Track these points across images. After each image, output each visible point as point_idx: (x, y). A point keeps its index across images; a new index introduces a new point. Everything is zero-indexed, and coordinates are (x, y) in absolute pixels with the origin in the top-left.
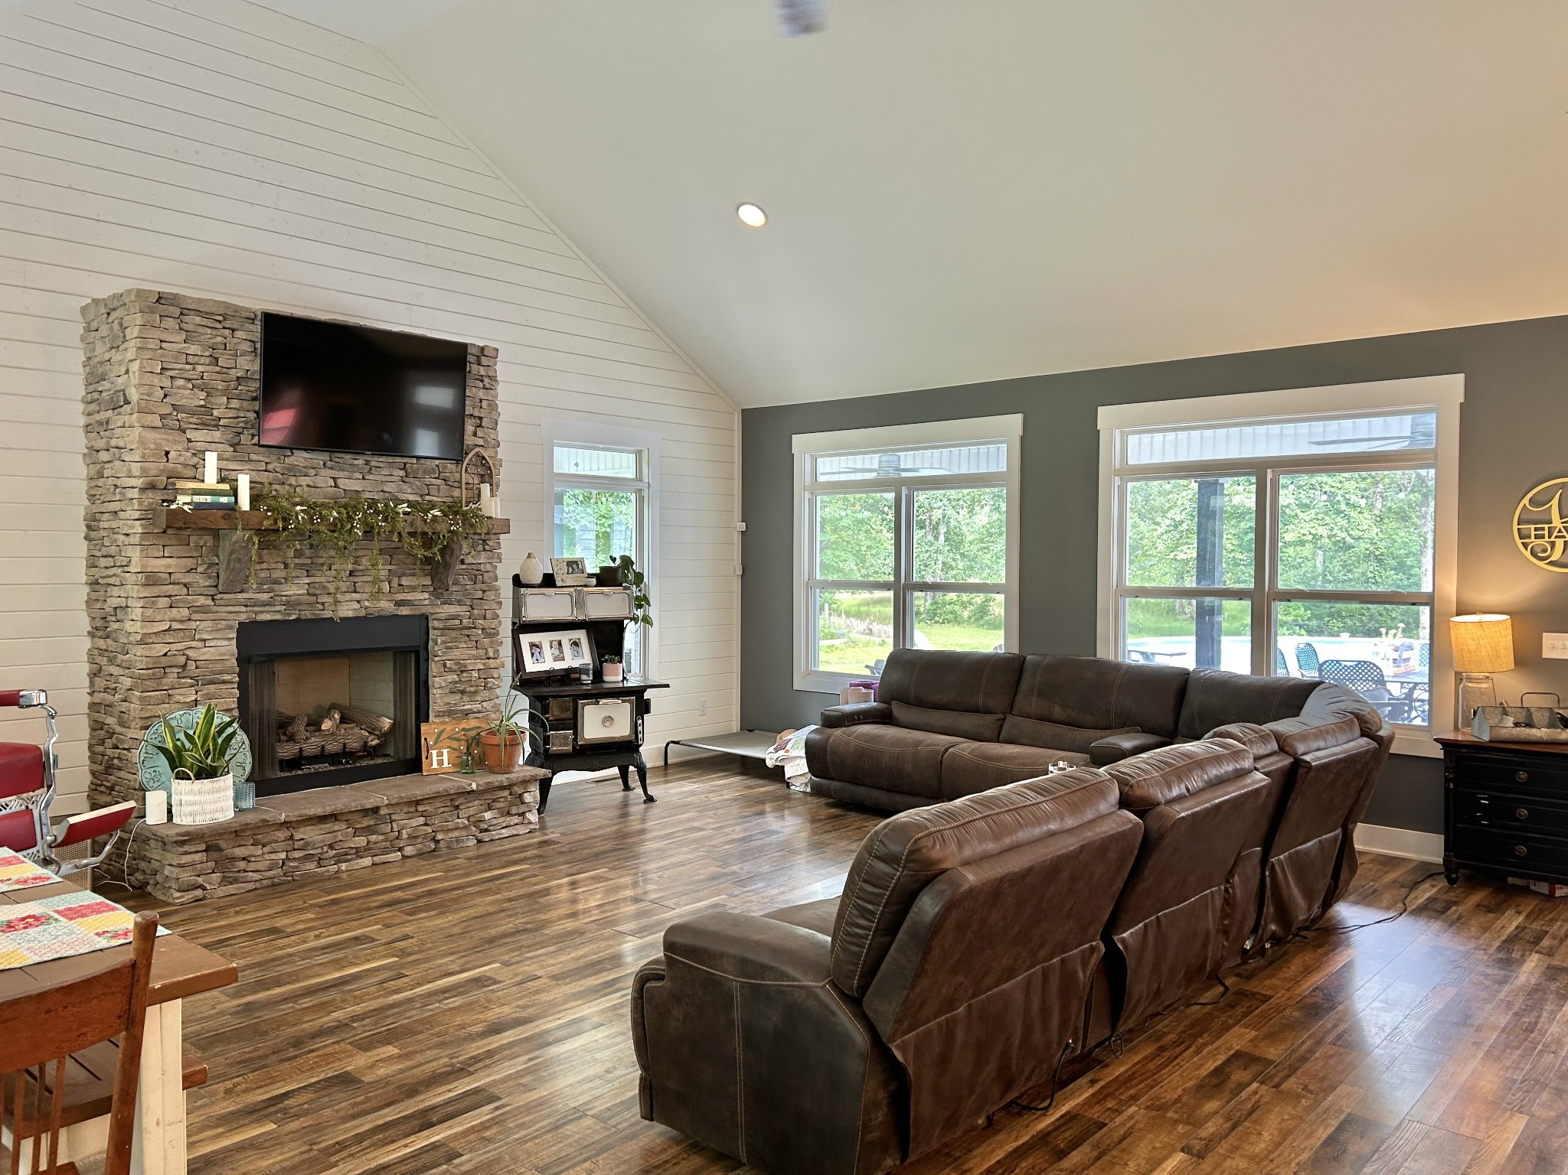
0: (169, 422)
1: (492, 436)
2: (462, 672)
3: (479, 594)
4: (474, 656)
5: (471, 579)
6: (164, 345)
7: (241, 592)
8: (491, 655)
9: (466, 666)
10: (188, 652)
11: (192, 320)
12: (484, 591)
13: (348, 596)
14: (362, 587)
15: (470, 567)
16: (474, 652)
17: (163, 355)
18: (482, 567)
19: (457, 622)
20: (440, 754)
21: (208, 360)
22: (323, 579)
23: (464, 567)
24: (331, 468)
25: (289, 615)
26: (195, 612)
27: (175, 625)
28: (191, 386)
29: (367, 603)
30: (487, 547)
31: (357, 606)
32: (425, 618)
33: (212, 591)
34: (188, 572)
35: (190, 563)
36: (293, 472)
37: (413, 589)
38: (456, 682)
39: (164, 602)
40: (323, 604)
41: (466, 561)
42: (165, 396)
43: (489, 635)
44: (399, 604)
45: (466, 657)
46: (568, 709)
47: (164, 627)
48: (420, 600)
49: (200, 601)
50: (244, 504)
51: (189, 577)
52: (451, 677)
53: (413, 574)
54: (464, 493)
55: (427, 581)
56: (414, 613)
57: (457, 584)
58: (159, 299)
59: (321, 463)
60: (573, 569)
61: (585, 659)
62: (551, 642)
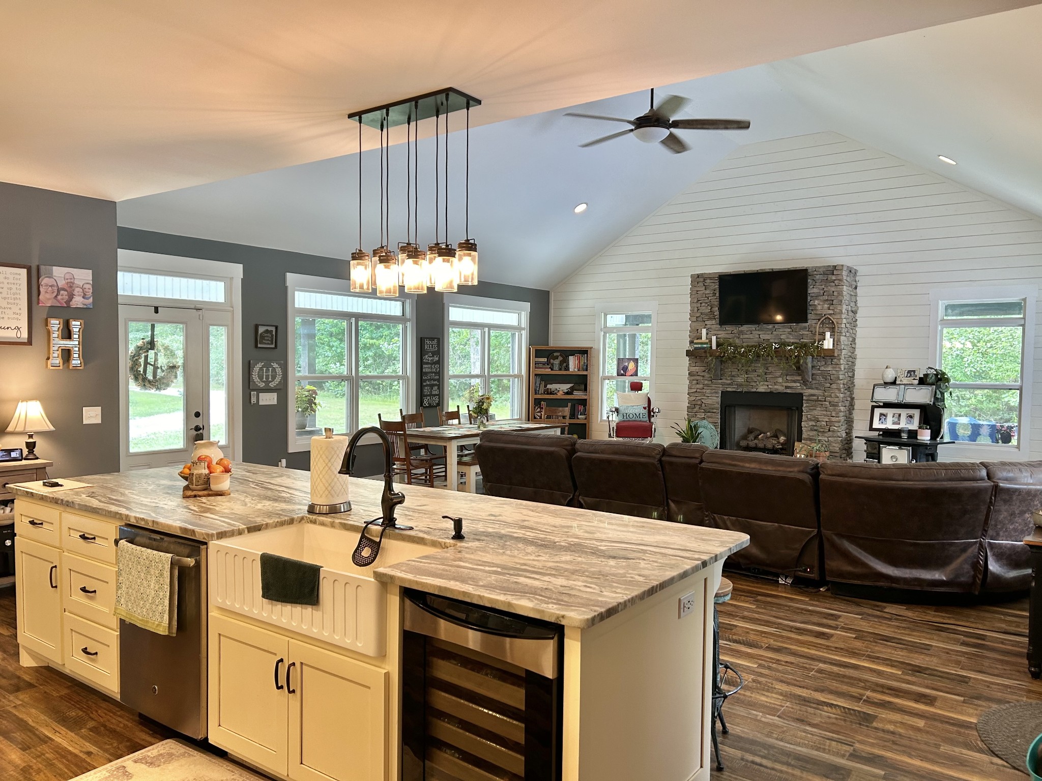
1: (839, 308)
2: (818, 421)
3: (828, 385)
5: (823, 378)
6: (698, 292)
7: (721, 379)
8: (833, 415)
9: (818, 418)
10: (702, 400)
11: (708, 281)
12: (831, 384)
13: (762, 383)
14: (769, 379)
15: (822, 372)
16: (825, 413)
17: (697, 296)
18: (830, 372)
19: (815, 398)
21: (712, 295)
22: (752, 376)
23: (819, 372)
24: (759, 330)
25: (737, 389)
26: (705, 386)
27: (698, 390)
28: (707, 305)
29: (770, 386)
30: (833, 363)
31: (766, 387)
32: (801, 395)
33: (710, 379)
34: (704, 371)
35: (703, 368)
36: (742, 332)
37: (794, 381)
38: (814, 426)
39: (695, 382)
40: (752, 386)
41: (820, 369)
42: (698, 310)
43: (833, 405)
44: (787, 387)
45: (820, 414)
46: (875, 448)
47: (695, 390)
48: (797, 387)
49: (706, 382)
50: (714, 347)
51: (703, 374)
52: (811, 423)
53: (793, 375)
54: (817, 337)
55: (799, 378)
56: (794, 392)
57: (816, 380)
58: (698, 276)
59: (754, 329)
60: (911, 375)
61: (914, 426)
62: (894, 414)
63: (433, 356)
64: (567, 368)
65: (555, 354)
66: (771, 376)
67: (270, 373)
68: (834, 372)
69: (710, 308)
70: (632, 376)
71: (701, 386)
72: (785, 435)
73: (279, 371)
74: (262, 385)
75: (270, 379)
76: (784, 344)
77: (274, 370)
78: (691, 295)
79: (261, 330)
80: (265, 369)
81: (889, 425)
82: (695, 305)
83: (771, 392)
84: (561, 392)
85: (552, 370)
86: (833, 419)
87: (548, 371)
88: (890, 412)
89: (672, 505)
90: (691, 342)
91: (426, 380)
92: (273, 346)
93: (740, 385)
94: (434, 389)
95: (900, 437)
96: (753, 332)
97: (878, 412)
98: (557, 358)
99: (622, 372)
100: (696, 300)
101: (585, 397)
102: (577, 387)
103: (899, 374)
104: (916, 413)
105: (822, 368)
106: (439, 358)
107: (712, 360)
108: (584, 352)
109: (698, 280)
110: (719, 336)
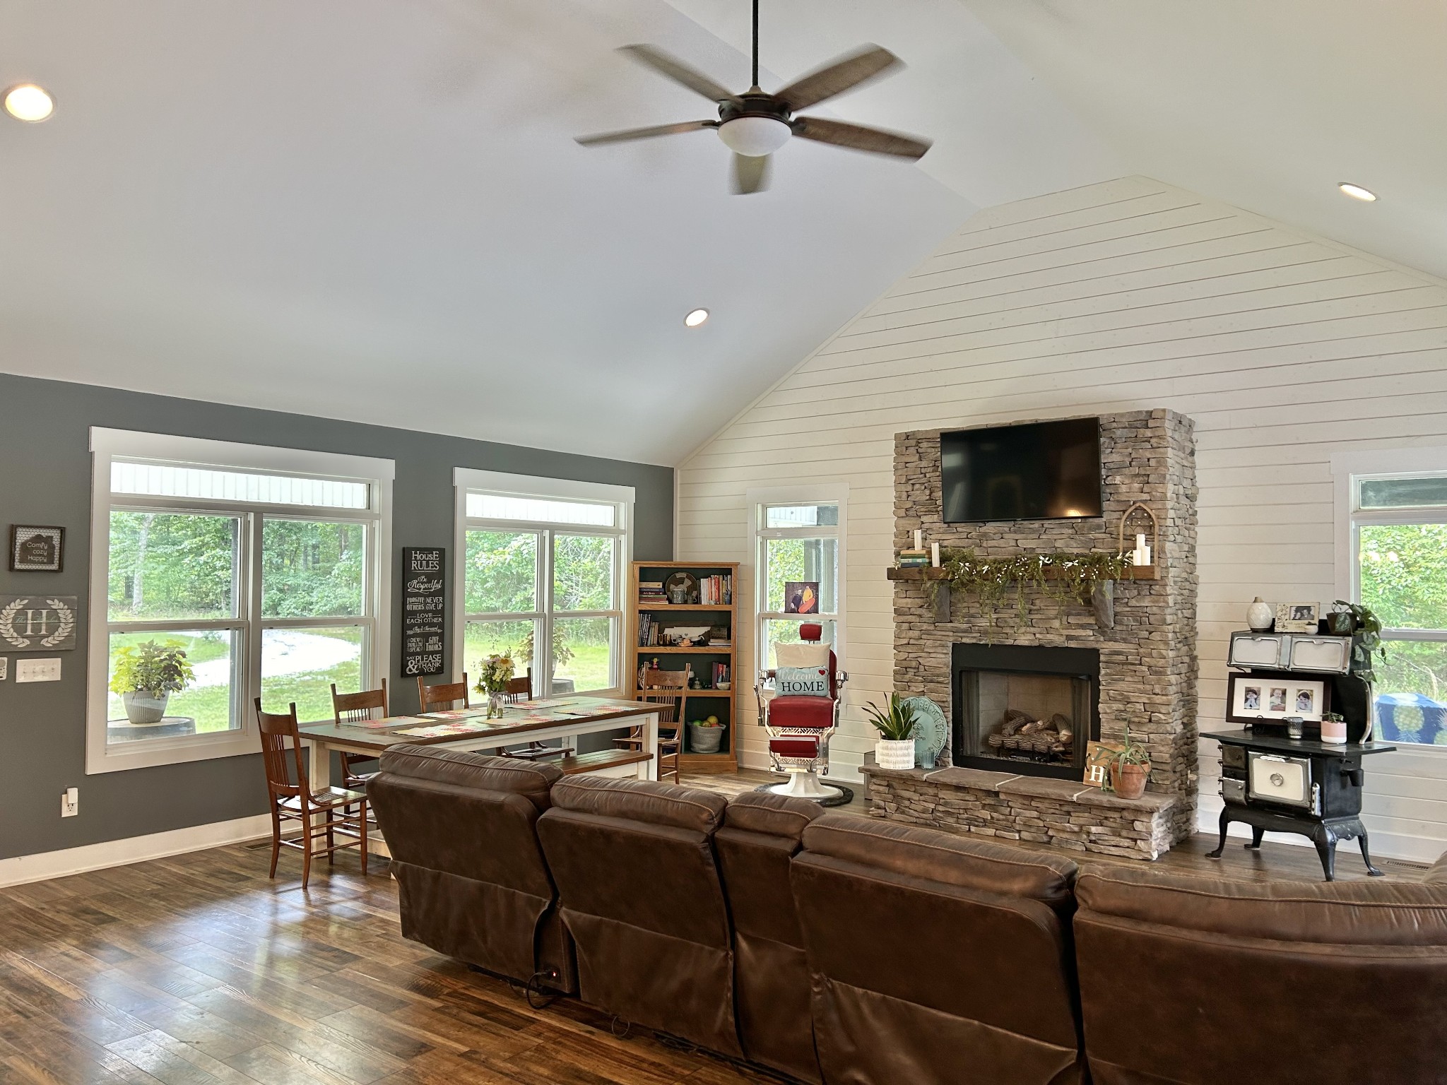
0: (910, 513)
1: (1160, 491)
2: (1128, 703)
3: (1145, 634)
4: (1139, 689)
5: (1135, 620)
6: (907, 465)
7: (951, 622)
8: (1157, 691)
9: (1127, 698)
10: (919, 659)
11: (924, 445)
12: (1151, 633)
13: (1023, 629)
14: (1036, 623)
15: (1134, 609)
16: (1141, 686)
17: (907, 472)
18: (1148, 610)
19: (1121, 658)
20: (1098, 770)
22: (1006, 616)
23: (1128, 609)
24: (1015, 532)
25: (980, 640)
26: (924, 634)
27: (912, 642)
28: (923, 487)
29: (1038, 636)
30: (1152, 592)
31: (1032, 637)
32: (1095, 652)
33: (931, 620)
34: (920, 607)
35: (919, 601)
36: (984, 536)
37: (1083, 627)
38: (1122, 711)
39: (905, 626)
40: (1007, 634)
41: (1129, 604)
42: (908, 496)
43: (1156, 673)
44: (1069, 638)
45: (1131, 689)
46: (1240, 758)
47: (906, 642)
48: (1087, 637)
49: (925, 627)
50: (936, 563)
51: (919, 611)
52: (1116, 706)
53: (1079, 614)
54: (1122, 544)
55: (1092, 621)
56: (1082, 646)
57: (1121, 624)
58: (908, 436)
59: (1007, 529)
60: (1302, 615)
61: (1314, 713)
62: (1274, 690)
63: (429, 582)
64: (697, 600)
65: (679, 575)
66: (1039, 616)
67: (44, 620)
68: (1154, 608)
69: (927, 492)
70: (808, 612)
71: (916, 634)
72: (1069, 727)
73: (66, 615)
74: (23, 644)
75: (43, 632)
76: (1062, 557)
77: (53, 613)
78: (896, 469)
79: (23, 536)
80: (30, 612)
81: (1264, 710)
82: (903, 488)
83: (1041, 647)
84: (687, 642)
85: (671, 602)
86: (1158, 699)
87: (662, 605)
88: (1264, 685)
89: (743, 944)
90: (897, 554)
91: (414, 625)
92: (55, 567)
93: (984, 633)
94: (430, 642)
95: (1287, 736)
96: (1006, 536)
97: (1241, 684)
98: (681, 581)
99: (793, 606)
100: (905, 480)
101: (727, 651)
102: (715, 633)
103: (1279, 614)
104: (1317, 689)
105: (1133, 603)
106: (443, 584)
107: (932, 586)
108: (725, 571)
109: (908, 442)
110: (945, 543)
